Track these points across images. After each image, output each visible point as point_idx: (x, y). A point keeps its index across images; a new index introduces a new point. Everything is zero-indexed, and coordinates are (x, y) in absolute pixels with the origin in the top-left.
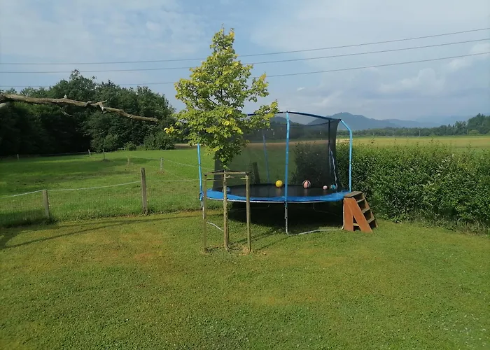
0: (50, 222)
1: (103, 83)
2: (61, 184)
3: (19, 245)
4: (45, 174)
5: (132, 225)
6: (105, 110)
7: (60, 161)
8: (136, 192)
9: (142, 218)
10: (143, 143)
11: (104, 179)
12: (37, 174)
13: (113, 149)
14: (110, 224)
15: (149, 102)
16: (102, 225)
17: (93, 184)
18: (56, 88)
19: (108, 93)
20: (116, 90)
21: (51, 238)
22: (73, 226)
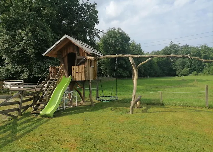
0: (162, 105)
1: (183, 46)
2: (165, 89)
3: (152, 112)
4: (158, 85)
5: (200, 113)
6: (190, 58)
7: (164, 80)
8: (200, 96)
9: (206, 110)
10: (202, 72)
11: (184, 88)
12: (155, 84)
13: (186, 75)
14: (188, 110)
15: (206, 52)
16: (185, 110)
17: (179, 91)
18: (163, 50)
19: (186, 49)
20: (189, 48)
21: (163, 112)
22: (172, 108)
